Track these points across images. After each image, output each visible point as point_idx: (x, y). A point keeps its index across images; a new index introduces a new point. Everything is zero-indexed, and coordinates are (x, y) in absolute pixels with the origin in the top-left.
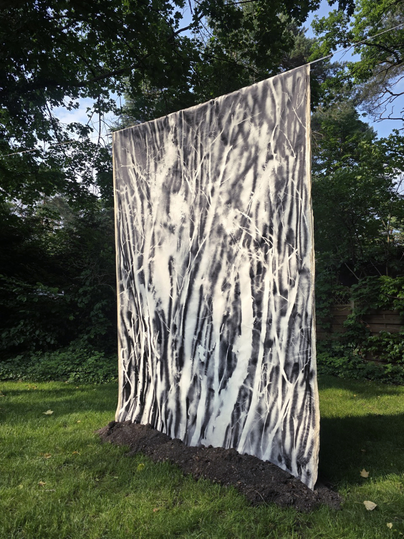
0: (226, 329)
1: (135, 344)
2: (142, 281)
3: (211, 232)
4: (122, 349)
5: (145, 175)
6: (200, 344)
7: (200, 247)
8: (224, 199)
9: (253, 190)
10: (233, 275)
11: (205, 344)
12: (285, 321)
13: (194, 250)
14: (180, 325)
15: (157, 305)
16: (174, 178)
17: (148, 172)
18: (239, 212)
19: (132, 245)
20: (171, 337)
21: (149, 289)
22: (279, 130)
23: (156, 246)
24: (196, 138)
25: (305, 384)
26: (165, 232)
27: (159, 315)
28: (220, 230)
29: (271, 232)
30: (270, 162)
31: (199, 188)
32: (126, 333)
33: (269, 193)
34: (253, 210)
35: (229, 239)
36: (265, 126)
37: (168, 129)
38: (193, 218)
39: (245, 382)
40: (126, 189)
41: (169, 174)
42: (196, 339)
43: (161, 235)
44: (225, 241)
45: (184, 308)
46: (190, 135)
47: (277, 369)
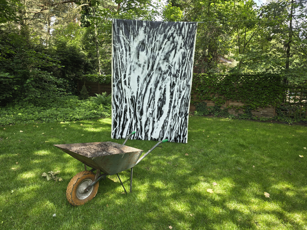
0: (160, 103)
1: (119, 108)
2: (126, 84)
3: (156, 69)
4: (113, 110)
5: (128, 41)
6: (150, 107)
7: (151, 74)
8: (163, 58)
9: (174, 57)
10: (164, 85)
11: (152, 107)
12: (180, 100)
13: (149, 75)
14: (141, 101)
15: (132, 94)
16: (142, 45)
17: (130, 40)
18: (168, 64)
19: (121, 69)
20: (137, 105)
21: (128, 87)
22: (185, 40)
23: (132, 71)
24: (154, 33)
25: (185, 117)
26: (137, 66)
27: (133, 97)
28: (160, 69)
29: (179, 73)
30: (181, 49)
31: (153, 52)
32: (115, 103)
33: (180, 59)
34: (173, 64)
35: (163, 72)
36: (181, 37)
37: (142, 26)
38: (149, 62)
39: (166, 118)
40: (119, 45)
41: (140, 43)
42: (148, 106)
43: (134, 67)
44: (162, 73)
45: (143, 95)
46: (151, 31)
47: (176, 114)
